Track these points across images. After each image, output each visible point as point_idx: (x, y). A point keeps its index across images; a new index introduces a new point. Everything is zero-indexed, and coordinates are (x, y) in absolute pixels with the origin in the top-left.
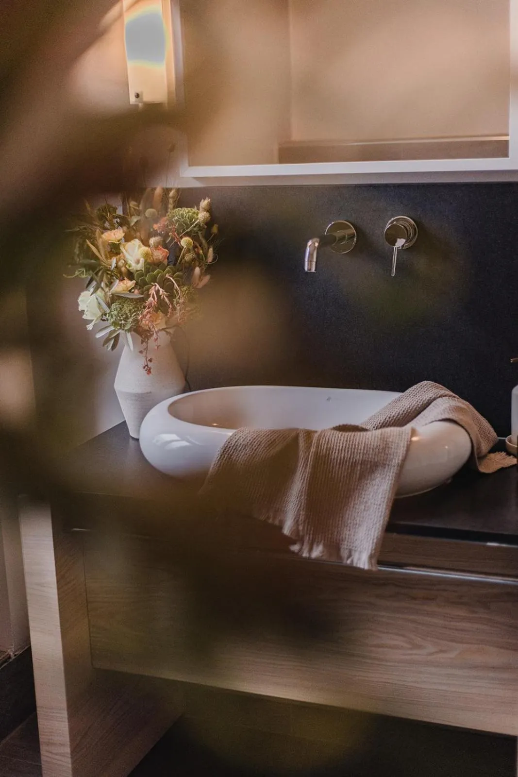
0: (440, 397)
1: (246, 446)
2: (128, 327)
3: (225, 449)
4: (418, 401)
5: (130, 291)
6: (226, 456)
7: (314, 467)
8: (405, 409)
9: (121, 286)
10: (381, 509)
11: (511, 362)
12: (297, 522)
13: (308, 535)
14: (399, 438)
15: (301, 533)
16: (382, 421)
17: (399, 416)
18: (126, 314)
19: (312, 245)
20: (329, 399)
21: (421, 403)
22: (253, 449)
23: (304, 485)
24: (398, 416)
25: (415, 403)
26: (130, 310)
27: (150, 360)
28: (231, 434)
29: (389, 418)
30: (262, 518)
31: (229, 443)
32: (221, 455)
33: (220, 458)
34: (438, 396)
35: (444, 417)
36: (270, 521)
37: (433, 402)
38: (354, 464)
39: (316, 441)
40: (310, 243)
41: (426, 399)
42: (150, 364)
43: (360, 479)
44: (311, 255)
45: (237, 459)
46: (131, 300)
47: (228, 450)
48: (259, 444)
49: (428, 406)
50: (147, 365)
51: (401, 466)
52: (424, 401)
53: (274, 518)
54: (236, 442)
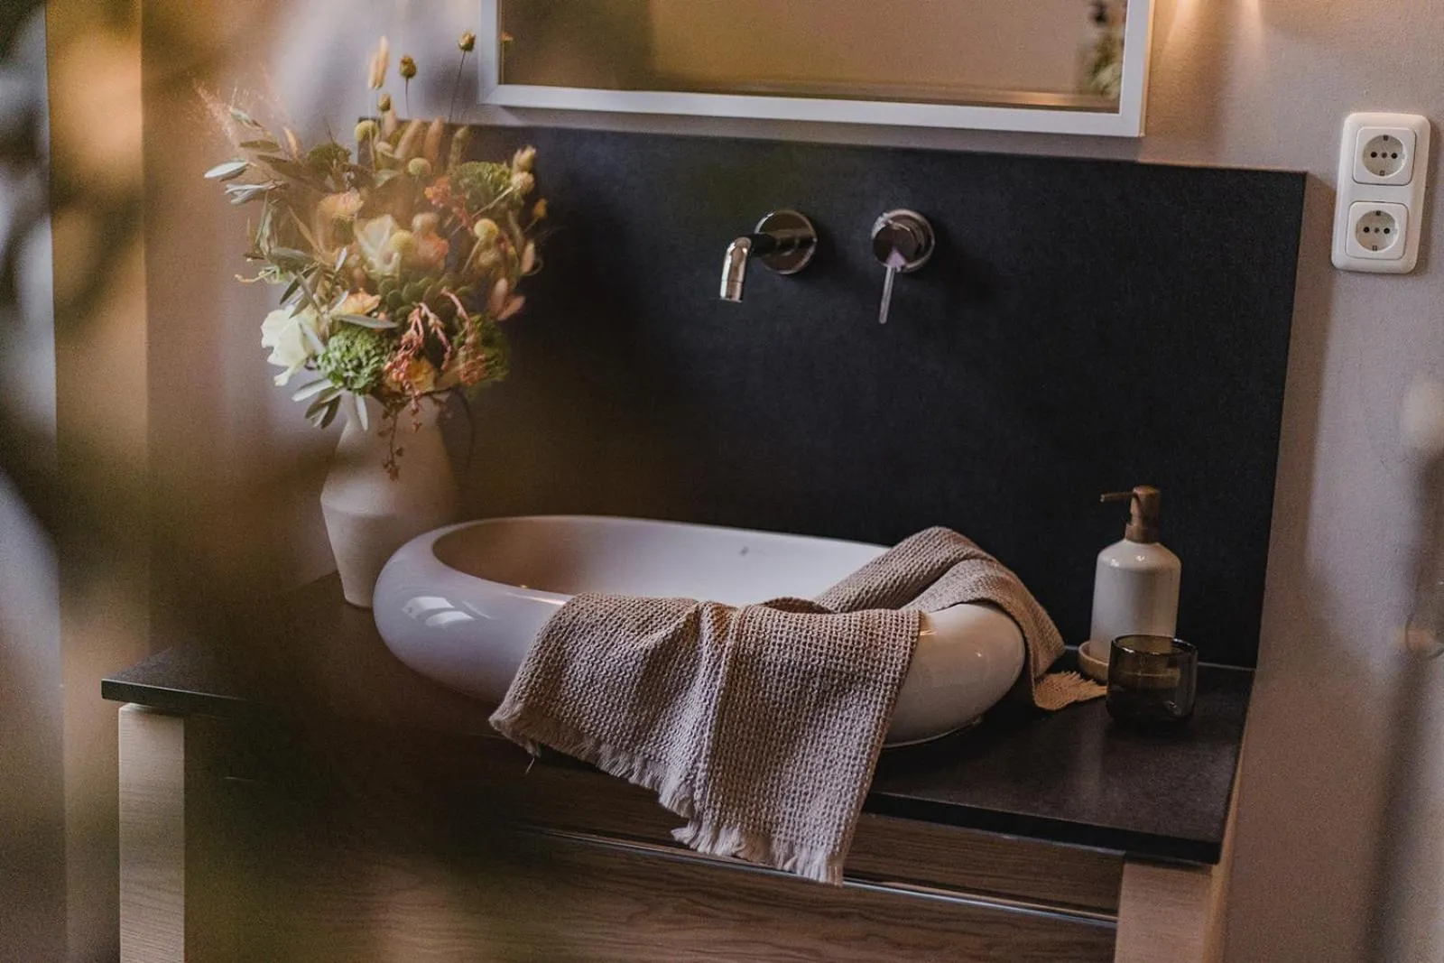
0: (964, 559)
1: (593, 627)
2: (360, 384)
3: (552, 631)
4: (922, 564)
5: (369, 314)
6: (553, 643)
7: (731, 678)
8: (898, 577)
9: (350, 305)
10: (856, 768)
11: (1102, 500)
12: (689, 781)
13: (711, 811)
14: (897, 630)
15: (697, 806)
16: (853, 598)
17: (886, 591)
18: (359, 359)
19: (734, 256)
20: (744, 552)
21: (929, 568)
22: (606, 634)
23: (710, 712)
24: (884, 589)
25: (917, 566)
26: (367, 353)
27: (400, 452)
28: (562, 603)
29: (867, 593)
30: (617, 772)
31: (560, 619)
32: (544, 643)
33: (541, 648)
34: (962, 556)
35: (976, 595)
36: (633, 779)
37: (951, 566)
38: (811, 674)
39: (736, 627)
40: (732, 247)
41: (938, 561)
42: (398, 460)
43: (819, 705)
44: (734, 269)
45: (575, 650)
46: (370, 331)
47: (557, 634)
48: (620, 625)
49: (942, 574)
50: (392, 462)
51: (899, 684)
52: (934, 565)
53: (641, 776)
54: (574, 618)
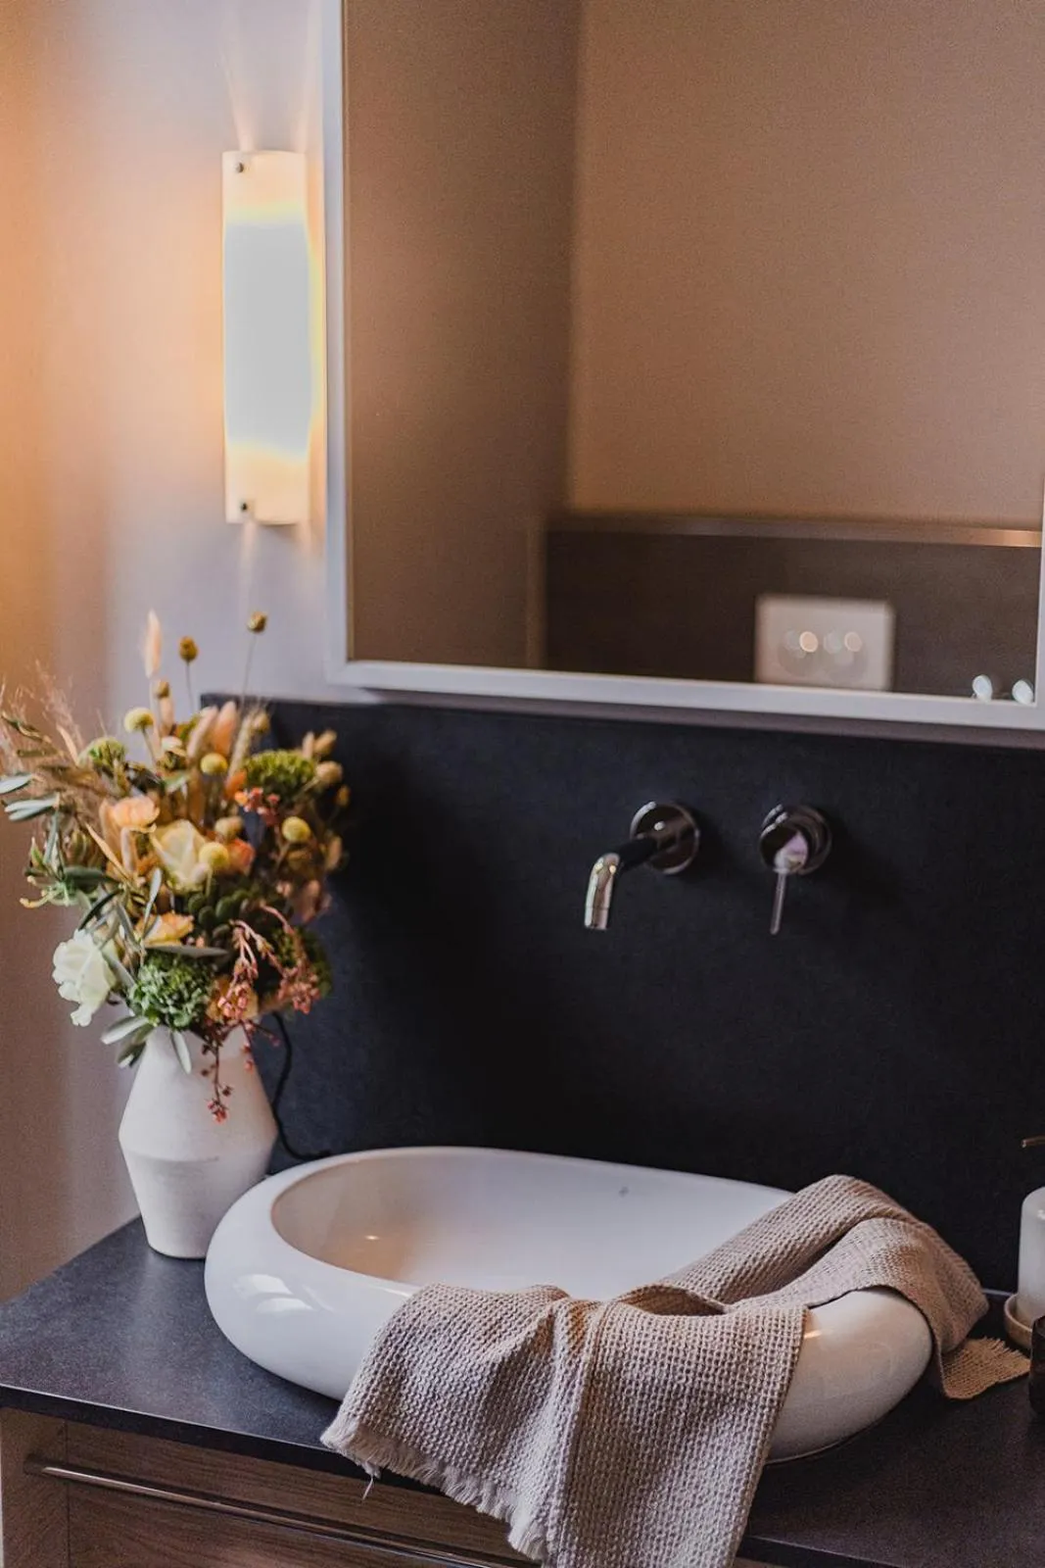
0: (866, 1217)
1: (435, 1331)
2: (185, 1020)
3: (391, 1335)
4: (817, 1226)
5: (184, 939)
6: (391, 1350)
7: (587, 1400)
8: (790, 1242)
9: (166, 930)
10: (729, 1508)
11: (1024, 1146)
12: (541, 1518)
13: (566, 1554)
14: (776, 1338)
15: (551, 1547)
17: (776, 1258)
18: (180, 993)
19: (604, 868)
20: (624, 1192)
21: (825, 1231)
22: (450, 1341)
23: (564, 1440)
24: (773, 1256)
25: (811, 1228)
26: (187, 985)
27: (227, 1092)
28: (407, 1294)
29: (754, 1260)
30: (464, 1499)
31: (399, 1320)
32: (381, 1349)
33: (378, 1356)
34: (863, 1215)
35: (874, 1280)
36: (481, 1508)
37: (850, 1229)
38: (675, 1396)
39: (594, 1336)
40: (599, 866)
41: (835, 1221)
42: (224, 1099)
43: (686, 1430)
44: (600, 890)
45: (416, 1358)
46: (187, 959)
47: (396, 1339)
48: (465, 1331)
49: (839, 1239)
50: (217, 1103)
51: (778, 1406)
52: (831, 1226)
53: (491, 1504)
54: (415, 1320)
